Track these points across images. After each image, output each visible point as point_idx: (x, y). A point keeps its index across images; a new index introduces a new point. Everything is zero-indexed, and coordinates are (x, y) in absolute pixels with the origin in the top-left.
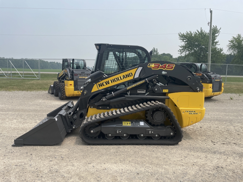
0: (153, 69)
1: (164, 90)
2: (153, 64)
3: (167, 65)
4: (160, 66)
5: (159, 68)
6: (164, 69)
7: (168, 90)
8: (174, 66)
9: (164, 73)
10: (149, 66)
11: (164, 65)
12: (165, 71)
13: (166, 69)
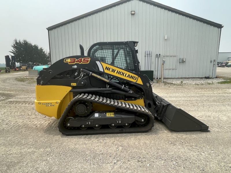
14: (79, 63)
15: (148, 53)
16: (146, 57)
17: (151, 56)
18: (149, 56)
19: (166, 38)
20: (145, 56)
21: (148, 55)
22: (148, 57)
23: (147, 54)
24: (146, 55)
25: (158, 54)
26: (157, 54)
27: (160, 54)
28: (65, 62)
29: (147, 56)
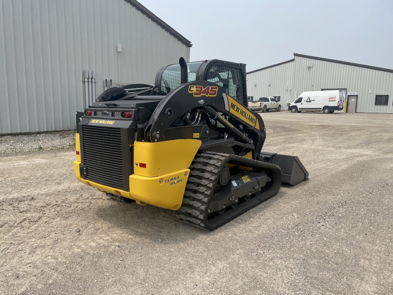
14: (205, 94)
15: (90, 77)
16: (86, 83)
17: (95, 83)
18: (92, 82)
19: (119, 49)
20: (84, 82)
21: (90, 80)
22: (90, 83)
23: (88, 78)
24: (86, 80)
25: (109, 80)
26: (106, 80)
27: (111, 80)
28: (189, 92)
29: (88, 82)
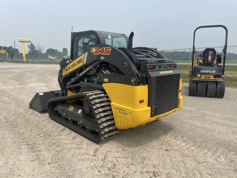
0: (94, 54)
1: (104, 79)
2: (94, 48)
3: (105, 49)
4: (100, 50)
5: (99, 53)
6: (102, 54)
7: (107, 79)
8: (110, 50)
9: (102, 58)
10: (92, 51)
11: (102, 50)
12: (103, 56)
13: (104, 53)
